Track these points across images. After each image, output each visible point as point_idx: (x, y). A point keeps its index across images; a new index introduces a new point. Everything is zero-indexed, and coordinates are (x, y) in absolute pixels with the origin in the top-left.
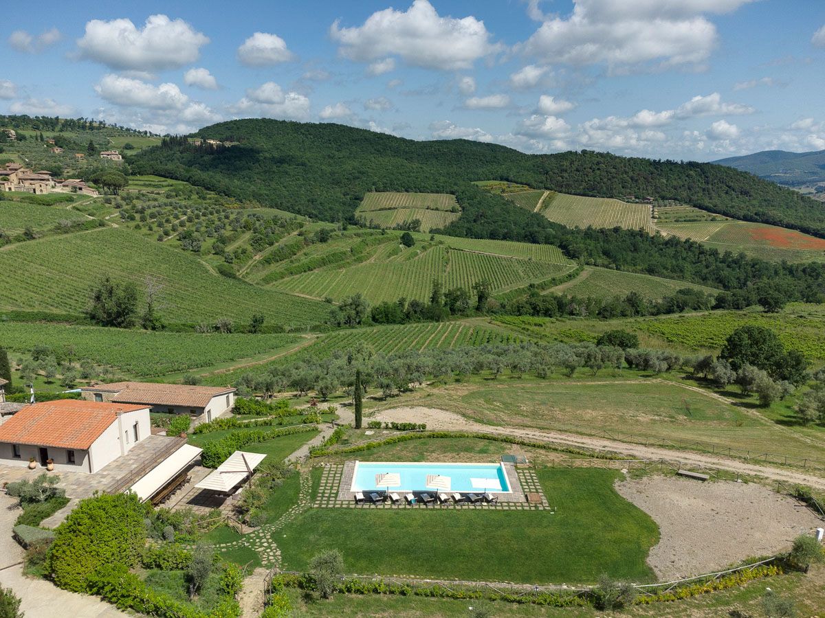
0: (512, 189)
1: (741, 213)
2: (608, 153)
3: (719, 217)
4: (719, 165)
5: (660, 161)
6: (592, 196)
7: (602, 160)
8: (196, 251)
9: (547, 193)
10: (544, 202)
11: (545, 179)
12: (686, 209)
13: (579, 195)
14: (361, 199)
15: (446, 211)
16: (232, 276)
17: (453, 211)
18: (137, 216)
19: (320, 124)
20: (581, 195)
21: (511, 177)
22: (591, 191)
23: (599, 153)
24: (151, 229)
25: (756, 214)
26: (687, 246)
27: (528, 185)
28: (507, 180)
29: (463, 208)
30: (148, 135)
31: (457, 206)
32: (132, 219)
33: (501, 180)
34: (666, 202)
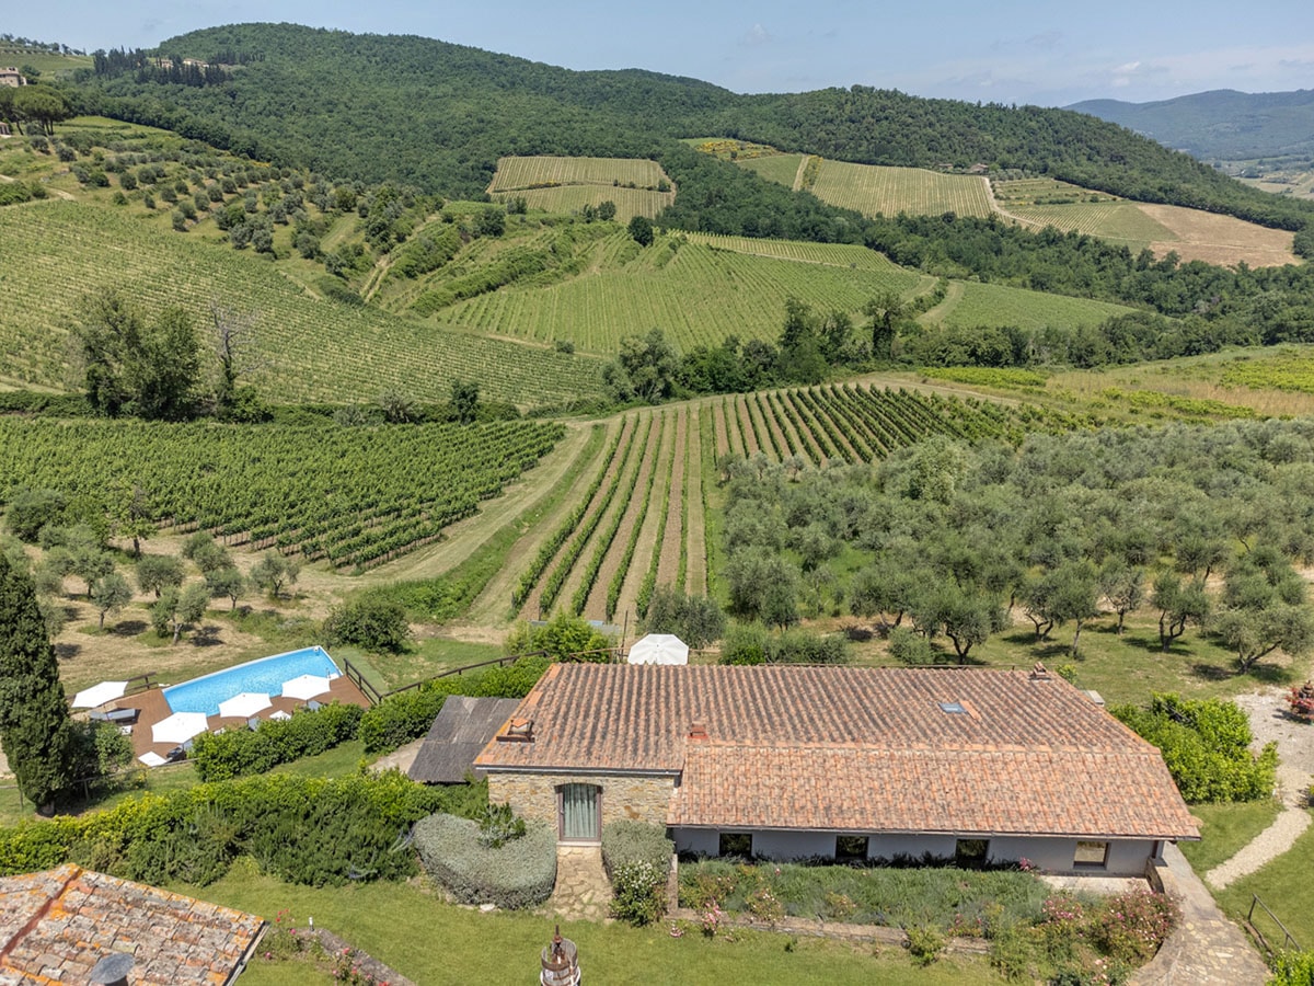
0: (746, 152)
1: (1135, 189)
2: (895, 91)
3: (1102, 196)
4: (1073, 112)
5: (979, 103)
6: (883, 164)
7: (888, 103)
8: (266, 249)
9: (806, 160)
10: (806, 175)
11: (798, 135)
12: (1046, 185)
13: (859, 162)
14: (493, 169)
15: (650, 189)
16: (353, 300)
17: (663, 189)
18: (113, 179)
19: (390, 36)
20: (864, 163)
21: (743, 132)
22: (878, 154)
23: (881, 91)
24: (151, 205)
25: (1160, 189)
26: (1074, 243)
27: (774, 145)
28: (735, 137)
29: (679, 183)
30: (62, 50)
31: (668, 180)
32: (104, 184)
33: (728, 136)
34: (1011, 172)
